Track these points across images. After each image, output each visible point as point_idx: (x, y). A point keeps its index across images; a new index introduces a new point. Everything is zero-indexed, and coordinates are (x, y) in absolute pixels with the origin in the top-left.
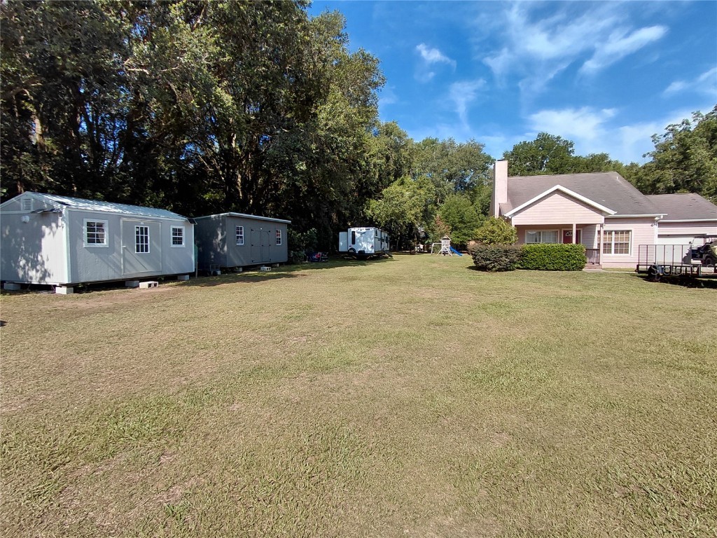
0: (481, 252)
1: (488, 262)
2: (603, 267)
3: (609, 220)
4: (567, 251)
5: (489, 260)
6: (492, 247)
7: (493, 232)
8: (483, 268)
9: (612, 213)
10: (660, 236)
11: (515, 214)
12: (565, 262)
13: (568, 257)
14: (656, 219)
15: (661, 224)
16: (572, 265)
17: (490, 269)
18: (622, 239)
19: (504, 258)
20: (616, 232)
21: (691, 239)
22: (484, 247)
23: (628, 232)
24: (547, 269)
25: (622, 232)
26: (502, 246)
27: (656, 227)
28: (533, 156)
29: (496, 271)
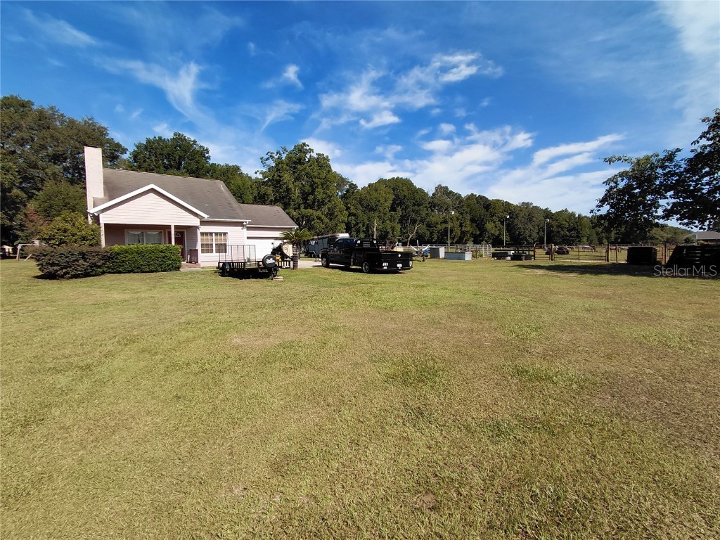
0: (45, 255)
1: (56, 268)
2: (201, 266)
3: (203, 223)
4: (161, 252)
5: (58, 265)
6: (63, 249)
7: (65, 231)
8: (50, 276)
9: (206, 217)
10: (248, 238)
11: (104, 210)
12: (161, 263)
13: (163, 257)
14: (244, 224)
15: (249, 229)
16: (168, 266)
17: (62, 277)
18: (221, 240)
19: (81, 262)
20: (216, 234)
21: (273, 241)
22: (50, 249)
23: (225, 234)
24: (142, 272)
25: (220, 234)
26: (77, 248)
27: (245, 230)
28: (169, 154)
29: (71, 278)
